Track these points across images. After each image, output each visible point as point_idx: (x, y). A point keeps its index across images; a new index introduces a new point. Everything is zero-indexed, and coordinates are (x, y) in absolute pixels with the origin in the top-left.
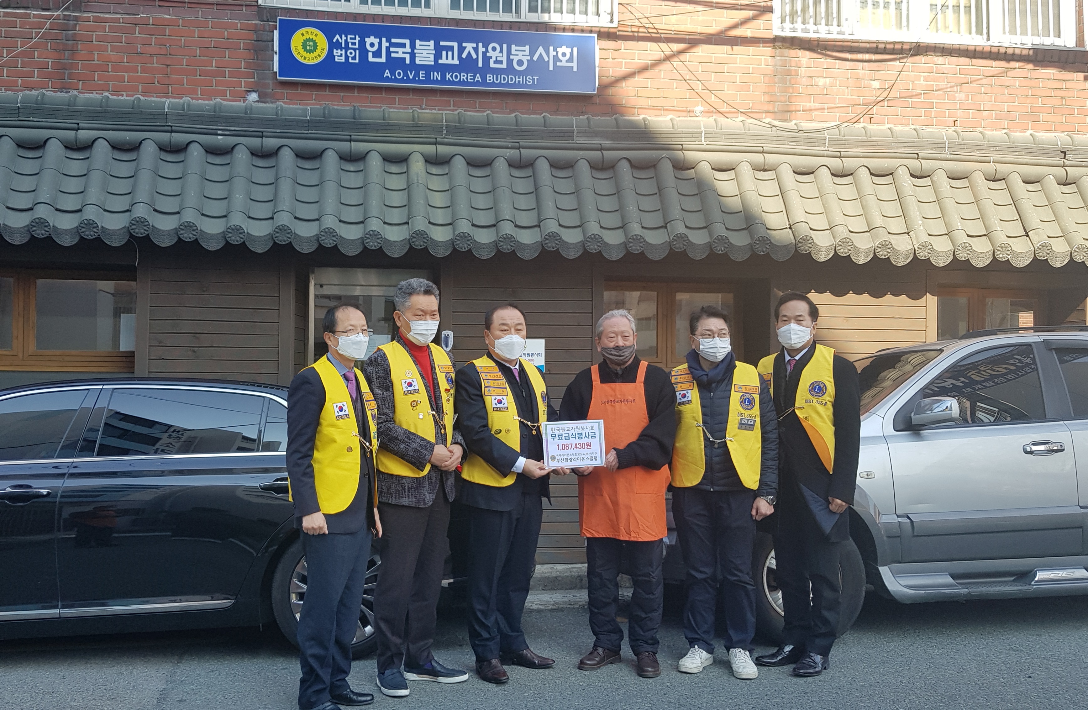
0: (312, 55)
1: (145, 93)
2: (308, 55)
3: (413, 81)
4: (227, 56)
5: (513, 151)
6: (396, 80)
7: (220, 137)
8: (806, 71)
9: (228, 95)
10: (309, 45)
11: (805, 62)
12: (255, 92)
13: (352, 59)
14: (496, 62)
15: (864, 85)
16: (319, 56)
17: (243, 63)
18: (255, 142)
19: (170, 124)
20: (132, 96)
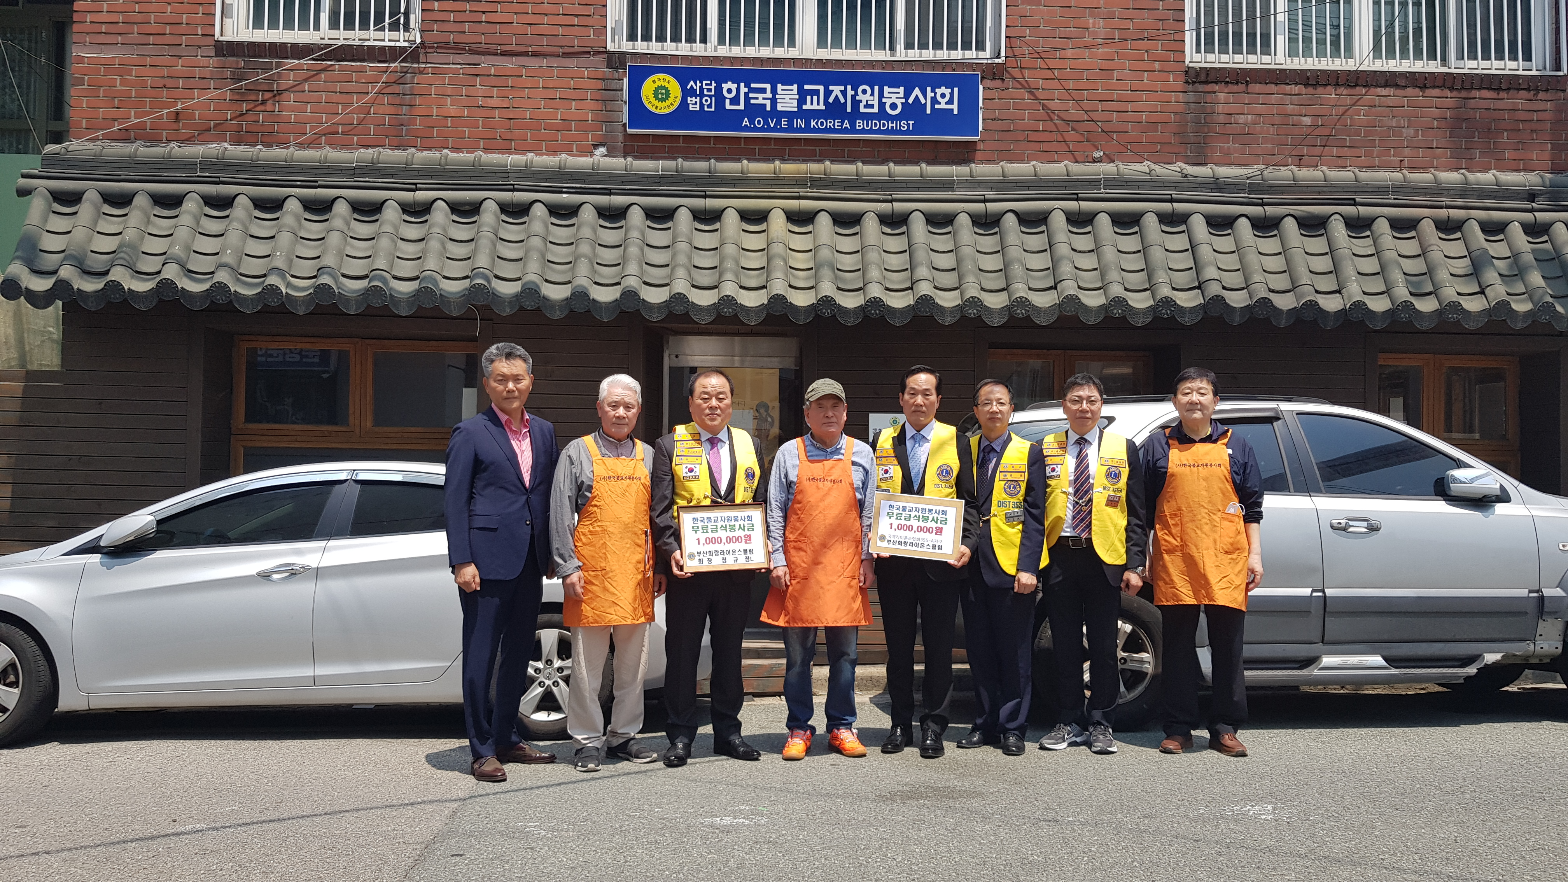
0: (664, 104)
1: (486, 150)
2: (660, 104)
3: (774, 130)
4: (573, 108)
5: (884, 205)
6: (756, 129)
7: (565, 195)
8: (1223, 107)
9: (575, 150)
10: (662, 94)
11: (1222, 98)
12: (604, 146)
13: (708, 108)
14: (867, 106)
15: (1293, 121)
16: (672, 104)
17: (590, 114)
18: (603, 200)
19: (512, 182)
20: (472, 152)
